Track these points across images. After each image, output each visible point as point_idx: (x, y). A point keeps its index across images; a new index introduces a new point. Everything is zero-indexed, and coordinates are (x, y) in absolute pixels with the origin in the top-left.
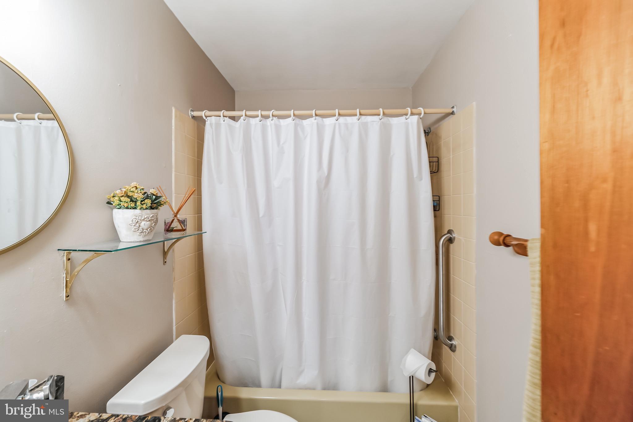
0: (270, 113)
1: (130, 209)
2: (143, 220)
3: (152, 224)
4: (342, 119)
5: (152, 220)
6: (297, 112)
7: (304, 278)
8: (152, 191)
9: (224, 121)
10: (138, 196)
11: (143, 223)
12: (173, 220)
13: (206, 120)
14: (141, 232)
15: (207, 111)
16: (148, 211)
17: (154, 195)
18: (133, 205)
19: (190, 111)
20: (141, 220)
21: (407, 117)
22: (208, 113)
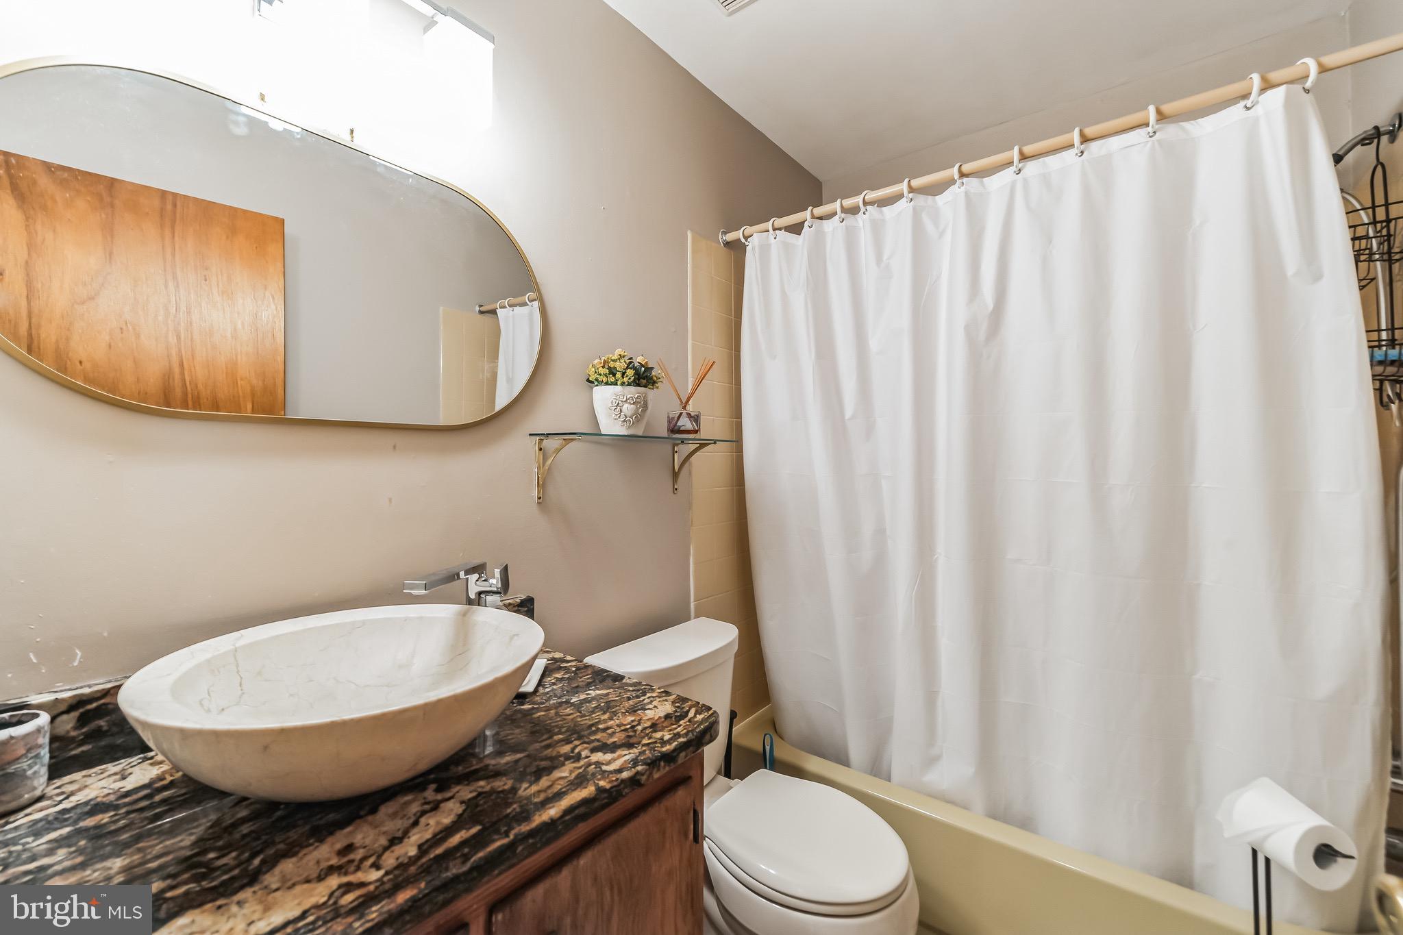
0: (858, 200)
1: (610, 385)
2: (626, 401)
3: (638, 409)
4: (1031, 168)
5: (639, 403)
6: (916, 183)
7: (940, 549)
8: (640, 359)
9: (775, 238)
10: (620, 366)
11: (626, 406)
12: (681, 414)
13: (747, 243)
14: (624, 421)
15: (745, 227)
16: (632, 389)
17: (642, 365)
18: (612, 379)
19: (720, 234)
20: (622, 401)
21: (1249, 103)
22: (749, 230)
